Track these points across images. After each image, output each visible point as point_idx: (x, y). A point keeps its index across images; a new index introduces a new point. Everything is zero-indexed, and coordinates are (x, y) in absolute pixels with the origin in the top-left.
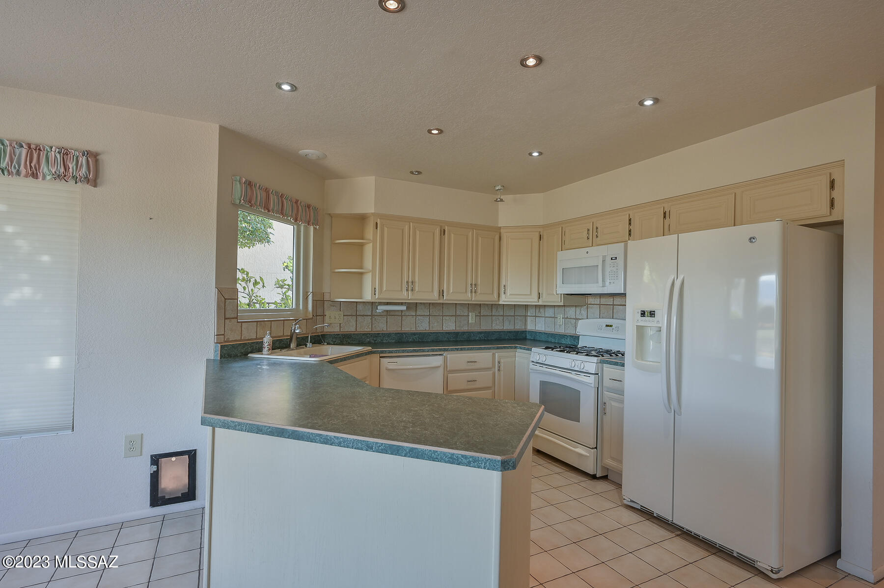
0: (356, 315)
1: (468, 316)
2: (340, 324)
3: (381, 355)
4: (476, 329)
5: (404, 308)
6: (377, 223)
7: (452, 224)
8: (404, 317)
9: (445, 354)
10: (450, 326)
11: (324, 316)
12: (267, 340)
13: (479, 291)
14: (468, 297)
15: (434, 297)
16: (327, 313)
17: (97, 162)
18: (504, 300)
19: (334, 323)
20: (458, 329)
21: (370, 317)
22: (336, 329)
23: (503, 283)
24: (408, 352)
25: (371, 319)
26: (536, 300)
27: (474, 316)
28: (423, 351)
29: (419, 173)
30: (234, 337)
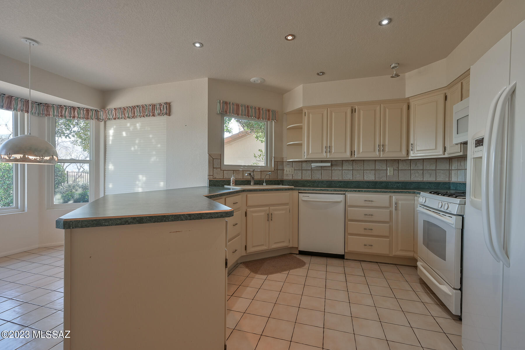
0: (302, 170)
1: (387, 170)
2: (292, 175)
3: (300, 191)
4: (395, 179)
5: (329, 164)
6: (305, 112)
7: (360, 104)
8: (333, 171)
9: (346, 193)
10: (370, 177)
11: (283, 170)
12: (232, 179)
13: (387, 150)
14: (376, 155)
15: (347, 155)
16: (285, 169)
17: (170, 106)
18: (413, 155)
19: (289, 173)
20: (377, 179)
21: (311, 171)
22: (290, 178)
23: (411, 142)
24: (316, 191)
25: (311, 172)
26: (441, 152)
27: (392, 170)
28: (328, 191)
29: (323, 73)
30: (219, 176)
